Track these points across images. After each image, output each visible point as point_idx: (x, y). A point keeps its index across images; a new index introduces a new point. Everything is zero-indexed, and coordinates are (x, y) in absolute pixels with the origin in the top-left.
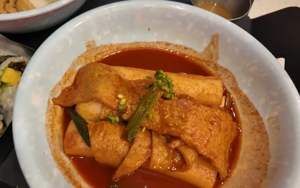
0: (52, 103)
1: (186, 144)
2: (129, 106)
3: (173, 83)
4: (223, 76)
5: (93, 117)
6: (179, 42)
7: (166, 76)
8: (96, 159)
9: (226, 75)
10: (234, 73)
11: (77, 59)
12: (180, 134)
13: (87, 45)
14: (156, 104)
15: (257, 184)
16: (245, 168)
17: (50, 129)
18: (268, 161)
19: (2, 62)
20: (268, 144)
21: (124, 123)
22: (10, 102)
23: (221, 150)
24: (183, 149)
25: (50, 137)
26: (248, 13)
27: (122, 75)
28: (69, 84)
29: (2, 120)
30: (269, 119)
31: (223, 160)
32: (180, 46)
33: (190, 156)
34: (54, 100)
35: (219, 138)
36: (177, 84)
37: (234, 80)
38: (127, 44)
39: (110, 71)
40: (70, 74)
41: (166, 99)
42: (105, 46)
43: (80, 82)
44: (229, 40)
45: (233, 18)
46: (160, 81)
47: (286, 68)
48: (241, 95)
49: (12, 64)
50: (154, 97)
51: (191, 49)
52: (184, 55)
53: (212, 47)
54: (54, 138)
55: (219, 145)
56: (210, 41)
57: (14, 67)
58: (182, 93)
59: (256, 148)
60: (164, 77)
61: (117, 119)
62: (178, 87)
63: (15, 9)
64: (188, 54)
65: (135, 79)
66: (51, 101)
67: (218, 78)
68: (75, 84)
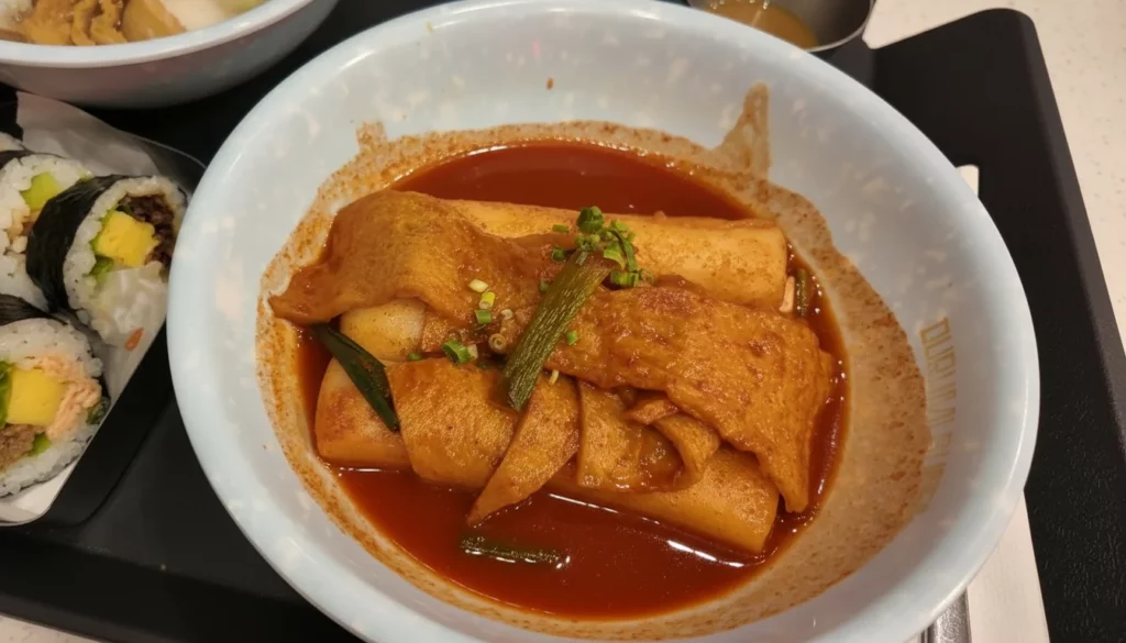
0: (269, 311)
1: (683, 413)
2: (507, 312)
3: (635, 243)
4: (786, 217)
5: (397, 349)
6: (642, 121)
7: (613, 224)
8: (415, 469)
9: (795, 212)
10: (818, 206)
11: (332, 181)
12: (665, 381)
13: (361, 135)
14: (588, 303)
15: (892, 515)
16: (862, 481)
17: (271, 387)
18: (922, 452)
19: (98, 194)
20: (923, 405)
21: (493, 360)
22: (122, 318)
23: (787, 429)
24: (675, 425)
25: (273, 409)
26: (863, 31)
27: (477, 224)
28: (310, 257)
29: (98, 374)
30: (923, 333)
31: (795, 461)
32: (649, 134)
33: (698, 445)
34: (272, 301)
35: (780, 395)
36: (646, 246)
37: (819, 226)
38: (480, 133)
39: (442, 212)
40: (314, 227)
41: (617, 287)
42: (413, 141)
43: (349, 249)
44: (799, 105)
45: (821, 44)
46: (596, 238)
47: (984, 195)
48: (844, 272)
49: (129, 200)
50: (580, 284)
51: (681, 140)
52: (664, 160)
53: (748, 130)
54: (284, 412)
55: (781, 416)
56: (741, 112)
57: (132, 209)
58: (664, 272)
59: (889, 422)
60: (607, 225)
61: (473, 351)
62: (650, 257)
63: (120, 34)
64: (674, 158)
65: (516, 235)
66: (266, 304)
67: (772, 222)
68: (331, 257)
